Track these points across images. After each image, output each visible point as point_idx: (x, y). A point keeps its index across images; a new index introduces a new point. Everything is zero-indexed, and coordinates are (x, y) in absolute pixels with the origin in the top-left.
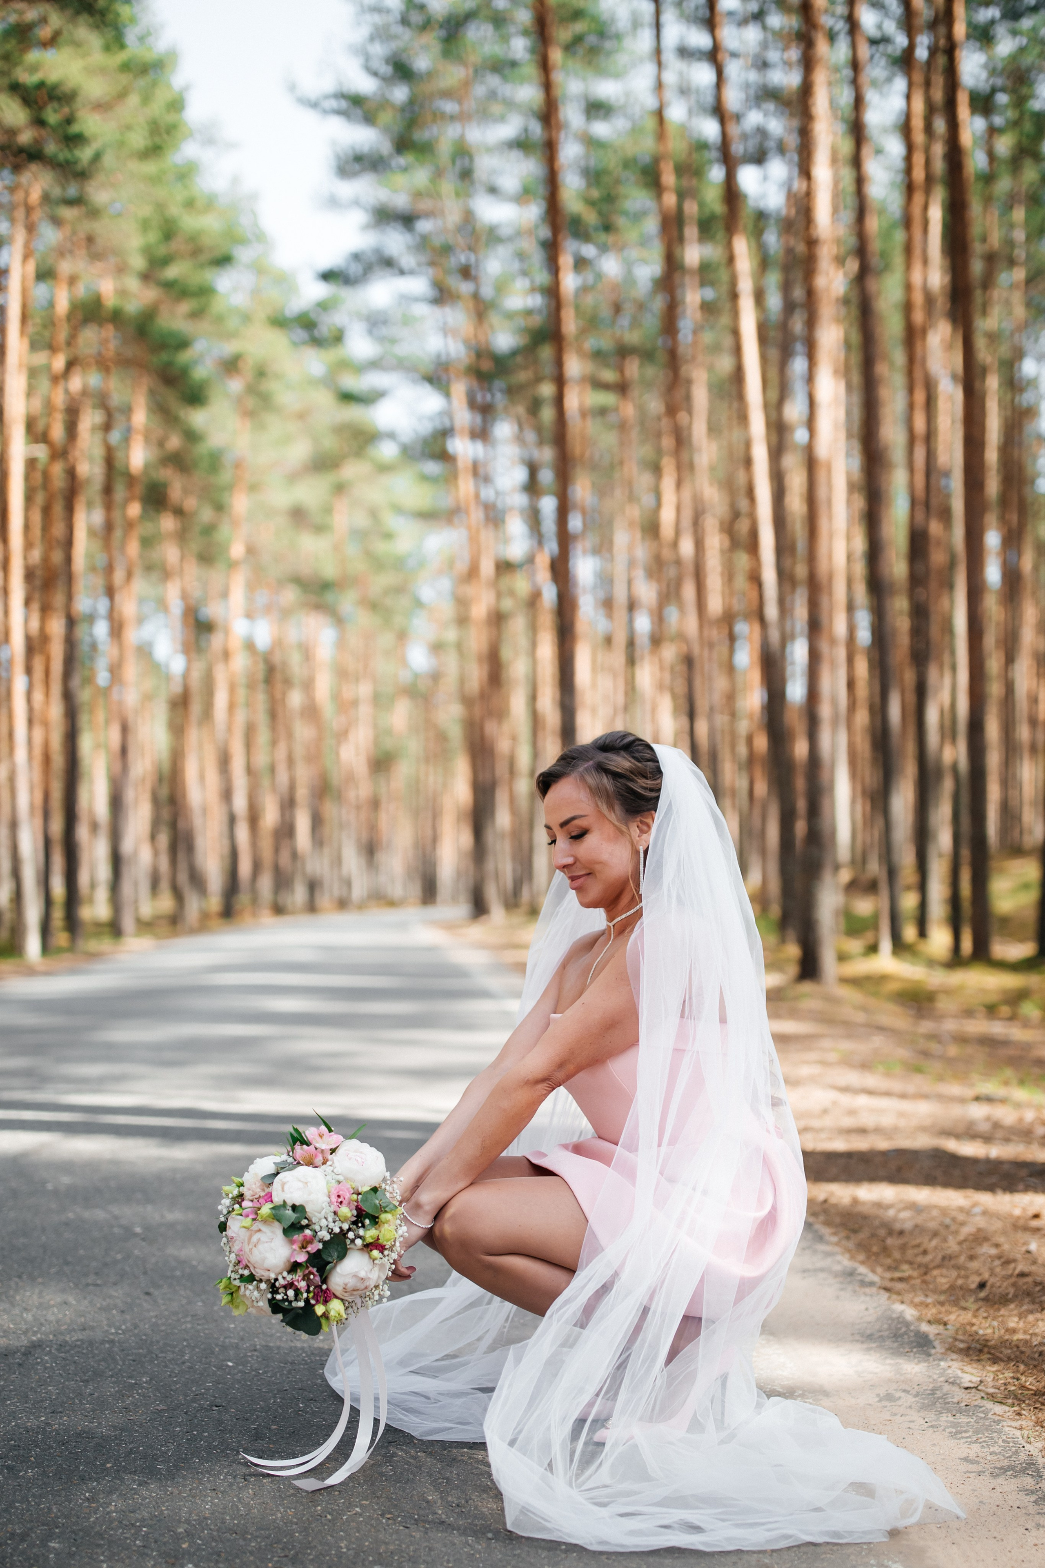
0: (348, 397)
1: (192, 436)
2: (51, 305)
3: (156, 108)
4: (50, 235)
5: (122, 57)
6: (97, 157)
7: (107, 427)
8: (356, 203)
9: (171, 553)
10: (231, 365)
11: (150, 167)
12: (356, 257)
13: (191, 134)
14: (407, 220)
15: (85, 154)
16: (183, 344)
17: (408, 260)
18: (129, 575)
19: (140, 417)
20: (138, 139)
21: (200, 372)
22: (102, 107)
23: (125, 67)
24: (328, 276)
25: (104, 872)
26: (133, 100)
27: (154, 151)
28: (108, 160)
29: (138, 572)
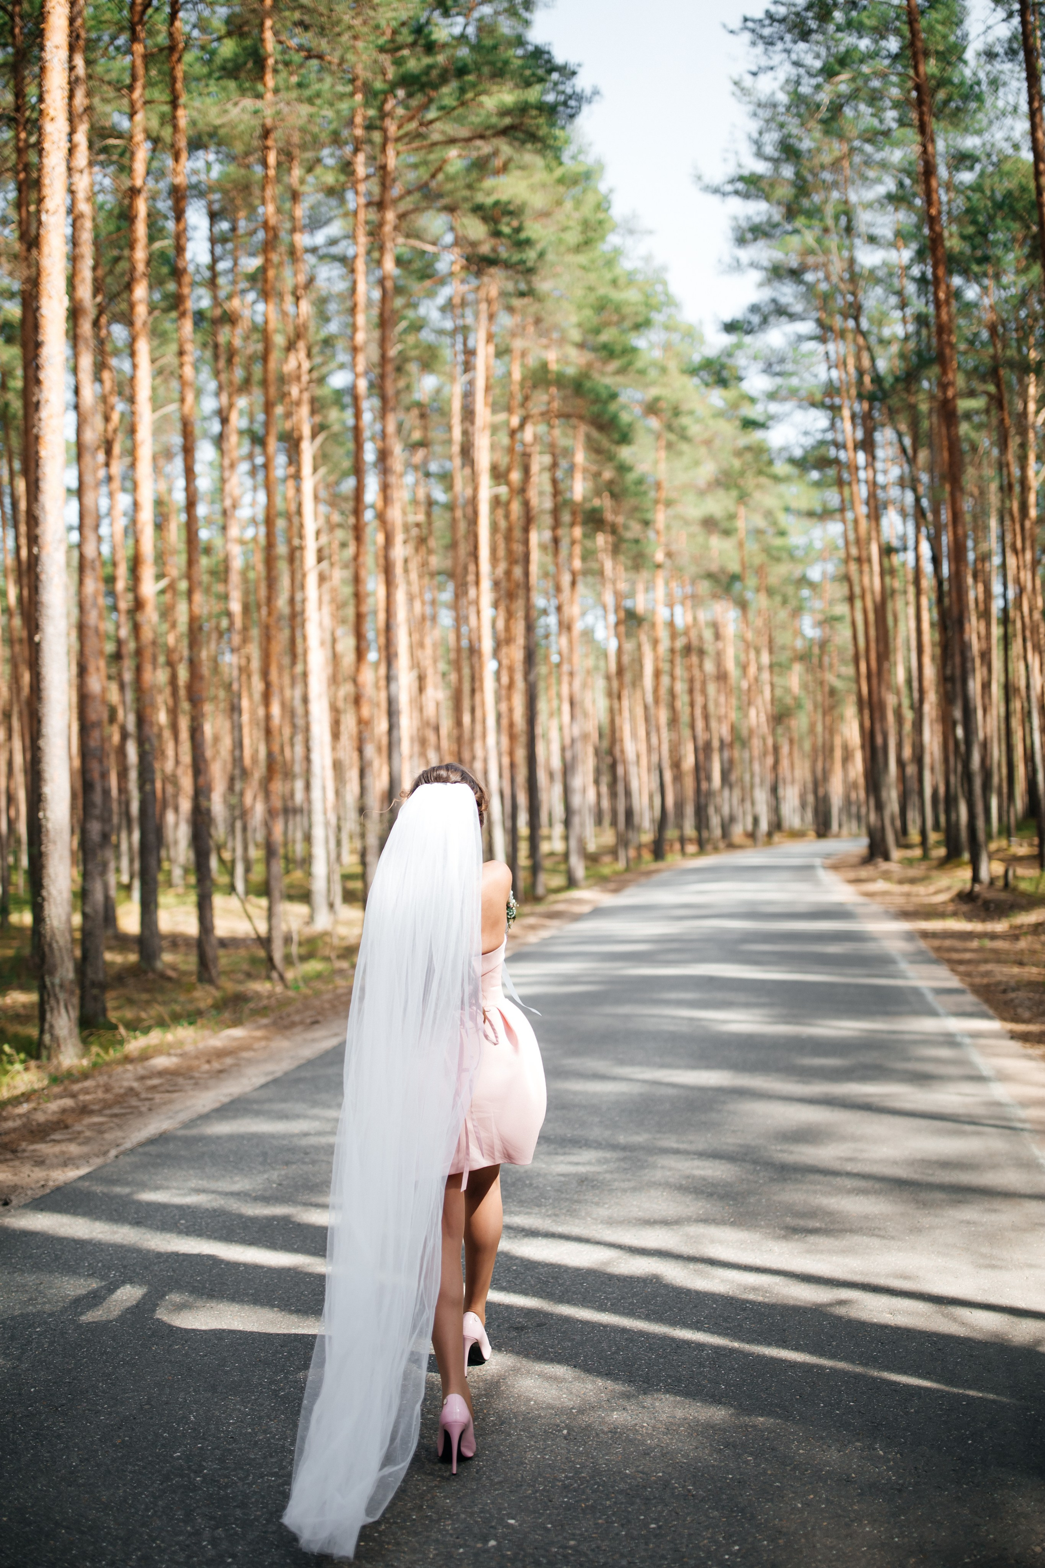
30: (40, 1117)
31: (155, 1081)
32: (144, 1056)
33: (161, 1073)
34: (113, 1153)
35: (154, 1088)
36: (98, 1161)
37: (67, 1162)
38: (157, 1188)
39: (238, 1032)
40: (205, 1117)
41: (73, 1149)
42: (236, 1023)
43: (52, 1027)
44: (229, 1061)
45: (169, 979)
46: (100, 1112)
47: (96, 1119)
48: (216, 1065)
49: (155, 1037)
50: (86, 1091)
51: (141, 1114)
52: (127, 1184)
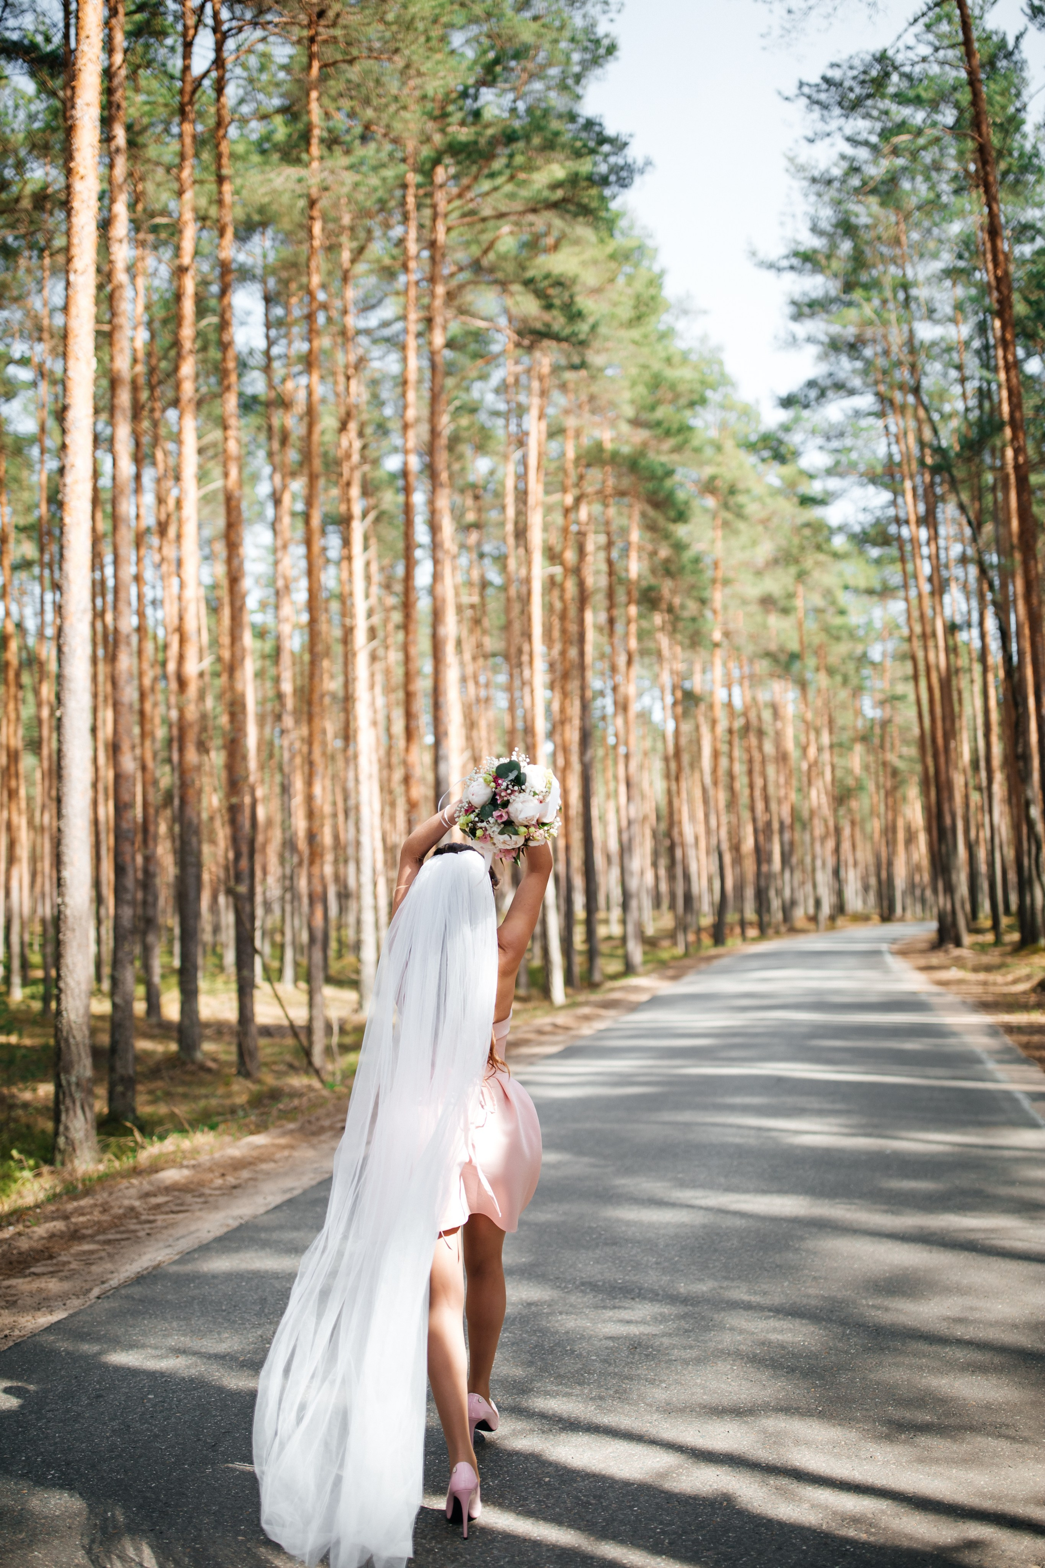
0: (806, 501)
1: (679, 547)
2: (563, 454)
3: (639, 285)
4: (560, 400)
5: (611, 246)
6: (594, 328)
7: (609, 545)
8: (809, 340)
9: (664, 641)
10: (709, 487)
11: (635, 333)
12: (811, 384)
13: (668, 308)
14: (853, 348)
15: (583, 328)
16: (669, 473)
17: (857, 382)
18: (629, 662)
19: (635, 536)
20: (625, 312)
21: (681, 495)
22: (597, 291)
23: (612, 257)
24: (788, 402)
25: (616, 894)
26: (621, 280)
27: (638, 319)
28: (603, 330)
29: (636, 658)
30: (24, 1244)
31: (160, 1200)
32: (154, 1168)
33: (168, 1190)
34: (96, 1292)
35: (158, 1206)
36: (75, 1304)
37: (43, 1303)
38: (131, 1346)
39: (260, 1139)
40: (205, 1249)
41: (53, 1285)
42: (261, 1127)
43: (67, 1128)
44: (245, 1174)
45: (209, 1070)
46: (91, 1238)
47: (86, 1247)
48: (231, 1180)
49: (171, 1144)
50: (80, 1212)
51: (138, 1240)
52: (98, 1339)
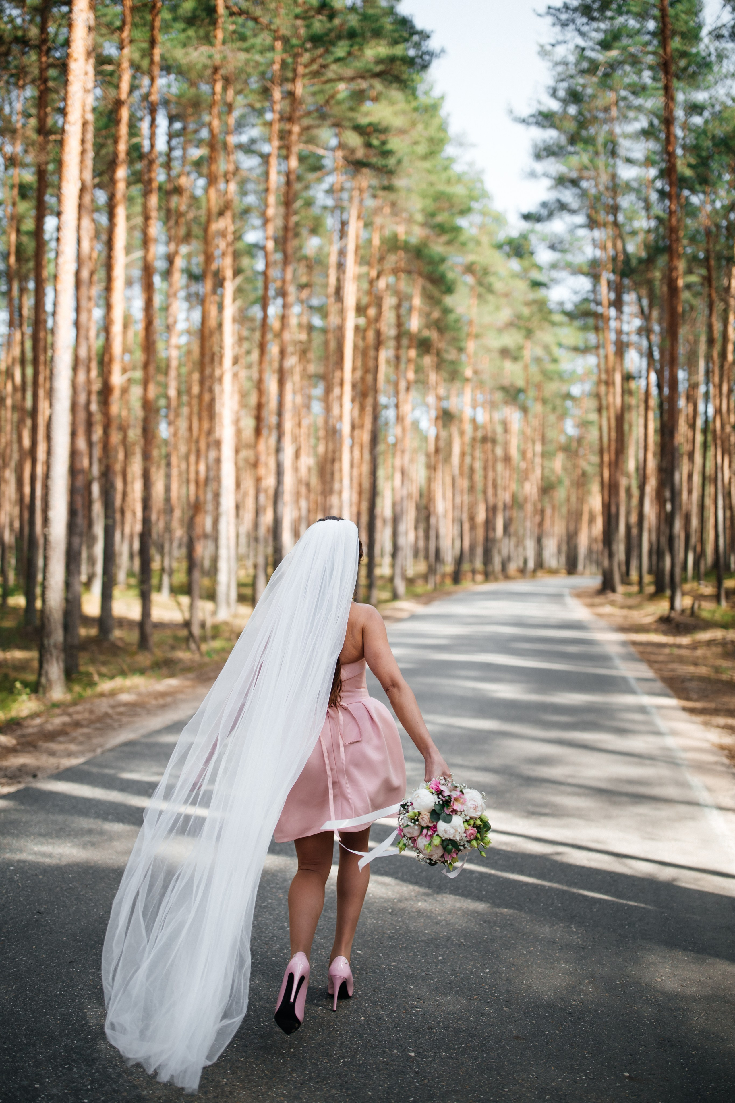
30: (49, 727)
31: (122, 709)
32: (113, 694)
33: (126, 705)
34: (99, 751)
35: (121, 714)
36: (89, 756)
37: (70, 754)
38: (131, 771)
39: (174, 681)
40: (159, 732)
41: (73, 747)
42: (172, 675)
43: (47, 673)
44: (169, 699)
45: (119, 648)
46: (87, 726)
47: (86, 730)
48: (161, 701)
49: (119, 682)
50: (78, 713)
51: (114, 729)
52: (112, 768)
